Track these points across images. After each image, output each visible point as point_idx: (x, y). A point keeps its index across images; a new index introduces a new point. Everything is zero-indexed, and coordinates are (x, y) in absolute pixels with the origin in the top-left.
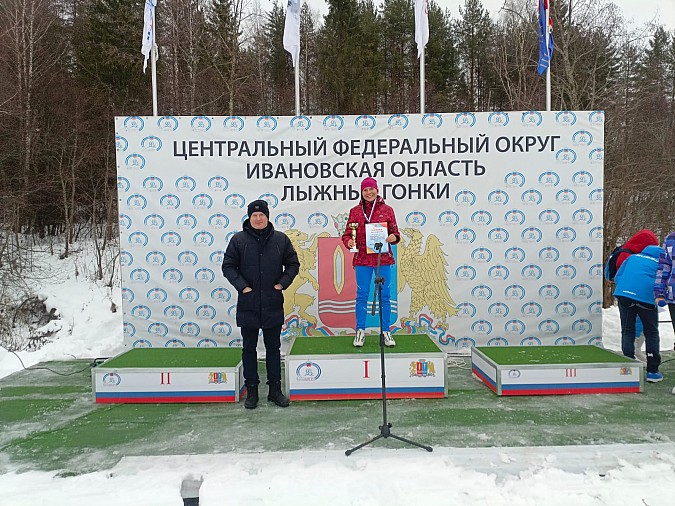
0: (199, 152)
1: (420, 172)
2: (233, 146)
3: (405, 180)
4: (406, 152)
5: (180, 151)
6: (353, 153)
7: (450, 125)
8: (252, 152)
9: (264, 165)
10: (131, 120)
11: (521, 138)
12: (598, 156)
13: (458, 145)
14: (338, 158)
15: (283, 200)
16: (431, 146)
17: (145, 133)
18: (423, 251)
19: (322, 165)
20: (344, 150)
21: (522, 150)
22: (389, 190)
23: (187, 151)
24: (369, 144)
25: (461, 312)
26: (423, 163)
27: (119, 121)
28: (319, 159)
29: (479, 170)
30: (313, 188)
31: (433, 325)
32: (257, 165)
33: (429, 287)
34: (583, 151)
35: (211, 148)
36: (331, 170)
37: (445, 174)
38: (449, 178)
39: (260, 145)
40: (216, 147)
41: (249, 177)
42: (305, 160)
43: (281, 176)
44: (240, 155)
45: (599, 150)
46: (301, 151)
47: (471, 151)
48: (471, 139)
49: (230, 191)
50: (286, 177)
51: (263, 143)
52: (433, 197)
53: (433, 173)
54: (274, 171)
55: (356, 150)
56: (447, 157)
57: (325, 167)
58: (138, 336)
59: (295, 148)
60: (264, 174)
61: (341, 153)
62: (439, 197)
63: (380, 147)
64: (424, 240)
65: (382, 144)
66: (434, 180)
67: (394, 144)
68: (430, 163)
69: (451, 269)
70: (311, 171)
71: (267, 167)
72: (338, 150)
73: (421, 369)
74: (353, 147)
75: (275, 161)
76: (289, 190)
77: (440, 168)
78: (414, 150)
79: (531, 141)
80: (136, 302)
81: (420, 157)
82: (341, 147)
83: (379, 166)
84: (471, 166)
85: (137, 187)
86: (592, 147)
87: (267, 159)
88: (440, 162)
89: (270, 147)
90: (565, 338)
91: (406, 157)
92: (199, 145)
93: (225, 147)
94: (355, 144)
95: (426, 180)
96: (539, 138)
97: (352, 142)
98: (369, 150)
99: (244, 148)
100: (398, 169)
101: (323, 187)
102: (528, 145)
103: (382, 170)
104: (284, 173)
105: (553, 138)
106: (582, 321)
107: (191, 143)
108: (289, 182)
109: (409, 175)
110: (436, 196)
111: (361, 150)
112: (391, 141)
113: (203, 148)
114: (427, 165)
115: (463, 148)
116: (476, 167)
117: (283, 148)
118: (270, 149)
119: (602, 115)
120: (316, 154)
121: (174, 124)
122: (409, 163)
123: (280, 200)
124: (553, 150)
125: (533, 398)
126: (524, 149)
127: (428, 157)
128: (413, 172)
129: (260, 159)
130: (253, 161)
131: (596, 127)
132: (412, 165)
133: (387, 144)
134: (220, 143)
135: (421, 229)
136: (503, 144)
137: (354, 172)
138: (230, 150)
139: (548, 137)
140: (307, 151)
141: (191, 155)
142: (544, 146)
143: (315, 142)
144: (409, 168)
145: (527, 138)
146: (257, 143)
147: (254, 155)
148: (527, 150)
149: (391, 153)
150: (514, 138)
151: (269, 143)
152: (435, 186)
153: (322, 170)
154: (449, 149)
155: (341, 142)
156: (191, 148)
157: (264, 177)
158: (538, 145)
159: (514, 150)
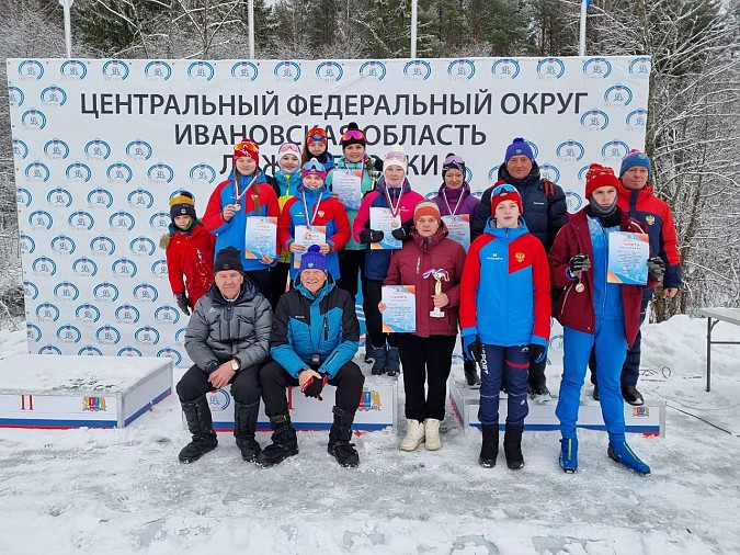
0: (113, 108)
1: (400, 140)
2: (157, 101)
4: (382, 112)
5: (89, 107)
6: (313, 113)
7: (442, 77)
8: (182, 110)
9: (197, 127)
10: (27, 65)
11: (536, 95)
12: (639, 121)
13: (449, 104)
14: (293, 120)
15: (222, 173)
16: (416, 105)
17: (46, 82)
19: (273, 127)
20: (301, 108)
21: (535, 112)
23: (98, 106)
24: (335, 101)
26: (405, 127)
27: (13, 64)
28: (268, 120)
29: (479, 138)
32: (189, 127)
34: (618, 113)
35: (129, 104)
36: (284, 134)
37: (433, 143)
38: (438, 149)
39: (192, 101)
40: (135, 102)
41: (179, 142)
42: (250, 120)
43: (220, 142)
44: (166, 113)
46: (245, 109)
48: (469, 96)
49: (153, 161)
50: (226, 143)
51: (196, 97)
52: (417, 173)
53: (417, 141)
54: (211, 134)
55: (316, 109)
56: (436, 120)
57: (277, 131)
59: (237, 105)
60: (197, 139)
61: (297, 113)
62: (424, 172)
63: (348, 105)
65: (351, 101)
66: (417, 150)
67: (367, 101)
68: (413, 127)
70: (258, 135)
71: (201, 130)
72: (293, 108)
74: (313, 105)
75: (211, 122)
76: (229, 160)
77: (427, 134)
78: (392, 110)
79: (548, 99)
81: (401, 119)
82: (298, 105)
84: (468, 133)
86: (632, 107)
87: (201, 119)
88: (427, 127)
89: (205, 104)
91: (382, 120)
92: (113, 100)
93: (147, 102)
94: (316, 101)
95: (408, 150)
96: (559, 95)
97: (313, 97)
98: (334, 109)
99: (172, 104)
100: (372, 135)
101: (273, 157)
102: (543, 104)
104: (223, 137)
105: (578, 95)
107: (103, 96)
108: (229, 149)
109: (386, 143)
110: (420, 171)
111: (323, 109)
112: (363, 97)
113: (118, 104)
114: (409, 131)
115: (457, 108)
116: (474, 133)
117: (222, 105)
118: (205, 106)
119: (648, 62)
120: (265, 113)
121: (81, 71)
122: (386, 127)
123: (218, 173)
124: (577, 112)
126: (539, 110)
127: (411, 119)
128: (390, 139)
129: (192, 119)
130: (183, 121)
131: (638, 80)
132: (389, 130)
133: (358, 101)
134: (141, 97)
136: (511, 104)
138: (153, 106)
139: (571, 95)
140: (253, 109)
141: (103, 112)
142: (565, 106)
143: (264, 97)
144: (386, 134)
145: (544, 95)
146: (188, 97)
147: (184, 113)
148: (543, 112)
149: (362, 113)
150: (526, 95)
151: (204, 97)
152: (420, 158)
153: (273, 135)
154: (439, 109)
155: (297, 97)
156: (103, 103)
157: (198, 142)
158: (558, 105)
159: (525, 112)
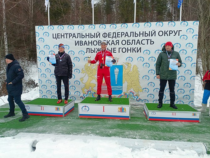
0: (60, 37)
1: (131, 44)
2: (71, 35)
3: (126, 46)
4: (127, 36)
5: (55, 37)
6: (109, 37)
7: (142, 27)
8: (76, 37)
10: (40, 27)
11: (168, 31)
12: (196, 38)
13: (144, 34)
14: (104, 39)
15: (86, 53)
16: (135, 34)
17: (44, 31)
18: (131, 70)
19: (99, 41)
20: (106, 36)
22: (121, 50)
23: (57, 37)
24: (114, 34)
25: (144, 91)
26: (132, 40)
27: (36, 27)
28: (98, 39)
29: (152, 43)
30: (96, 49)
31: (134, 95)
32: (78, 41)
33: (133, 82)
34: (190, 35)
35: (64, 36)
37: (140, 44)
38: (141, 46)
39: (79, 35)
40: (65, 35)
42: (93, 39)
43: (86, 45)
44: (73, 38)
45: (196, 35)
46: (92, 36)
47: (149, 36)
48: (150, 32)
49: (70, 50)
51: (80, 34)
52: (136, 52)
53: (136, 44)
54: (83, 43)
55: (110, 36)
56: (141, 38)
58: (43, 94)
59: (90, 35)
60: (80, 44)
61: (105, 37)
63: (118, 35)
64: (132, 67)
66: (136, 46)
67: (123, 34)
69: (141, 76)
70: (95, 43)
71: (81, 42)
72: (104, 36)
73: (122, 110)
74: (109, 35)
75: (84, 40)
76: (88, 49)
77: (138, 42)
78: (129, 36)
79: (171, 32)
80: (43, 84)
81: (132, 38)
82: (105, 35)
83: (117, 42)
84: (149, 41)
85: (42, 48)
86: (194, 34)
87: (81, 39)
88: (138, 40)
89: (82, 35)
90: (180, 101)
91: (127, 38)
92: (60, 35)
93: (68, 35)
94: (110, 34)
95: (133, 46)
96: (174, 31)
97: (109, 33)
98: (114, 36)
99: (74, 36)
100: (124, 42)
101: (99, 48)
102: (170, 34)
103: (118, 43)
105: (179, 31)
106: (187, 95)
107: (58, 34)
108: (88, 47)
109: (127, 44)
110: (136, 51)
111: (112, 36)
112: (122, 33)
113: (61, 36)
114: (134, 41)
115: (146, 35)
116: (151, 41)
117: (86, 36)
118: (82, 36)
119: (198, 22)
120: (97, 37)
121: (52, 28)
122: (128, 40)
124: (179, 35)
125: (159, 122)
126: (168, 35)
127: (134, 38)
128: (129, 43)
129: (79, 39)
131: (195, 27)
132: (128, 41)
133: (120, 34)
134: (67, 34)
135: (131, 63)
136: (161, 33)
137: (109, 43)
138: (70, 36)
139: (177, 31)
140: (94, 36)
141: (58, 38)
142: (176, 34)
143: (97, 33)
144: (128, 42)
145: (170, 31)
146: (78, 34)
147: (77, 38)
148: (169, 36)
149: (121, 37)
150: (165, 31)
151: (82, 34)
152: (136, 48)
153: (99, 43)
154: (141, 35)
155: (105, 33)
156: (58, 36)
157: (80, 45)
158: (174, 34)
159: (165, 36)
